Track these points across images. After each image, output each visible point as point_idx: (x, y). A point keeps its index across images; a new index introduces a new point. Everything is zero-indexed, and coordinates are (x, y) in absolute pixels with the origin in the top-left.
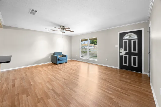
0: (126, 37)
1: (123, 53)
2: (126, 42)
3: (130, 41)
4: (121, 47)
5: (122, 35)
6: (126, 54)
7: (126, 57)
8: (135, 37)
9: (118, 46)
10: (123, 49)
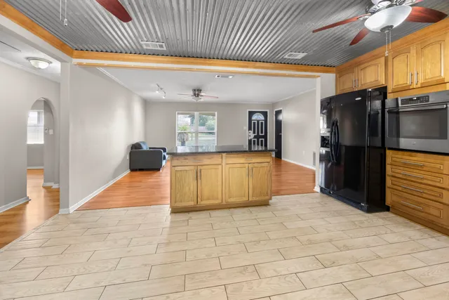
0: (255, 117)
1: (252, 136)
2: (254, 123)
3: (258, 121)
4: (250, 129)
5: (251, 114)
6: (255, 137)
7: (254, 141)
8: (261, 117)
9: (246, 127)
10: (252, 132)
